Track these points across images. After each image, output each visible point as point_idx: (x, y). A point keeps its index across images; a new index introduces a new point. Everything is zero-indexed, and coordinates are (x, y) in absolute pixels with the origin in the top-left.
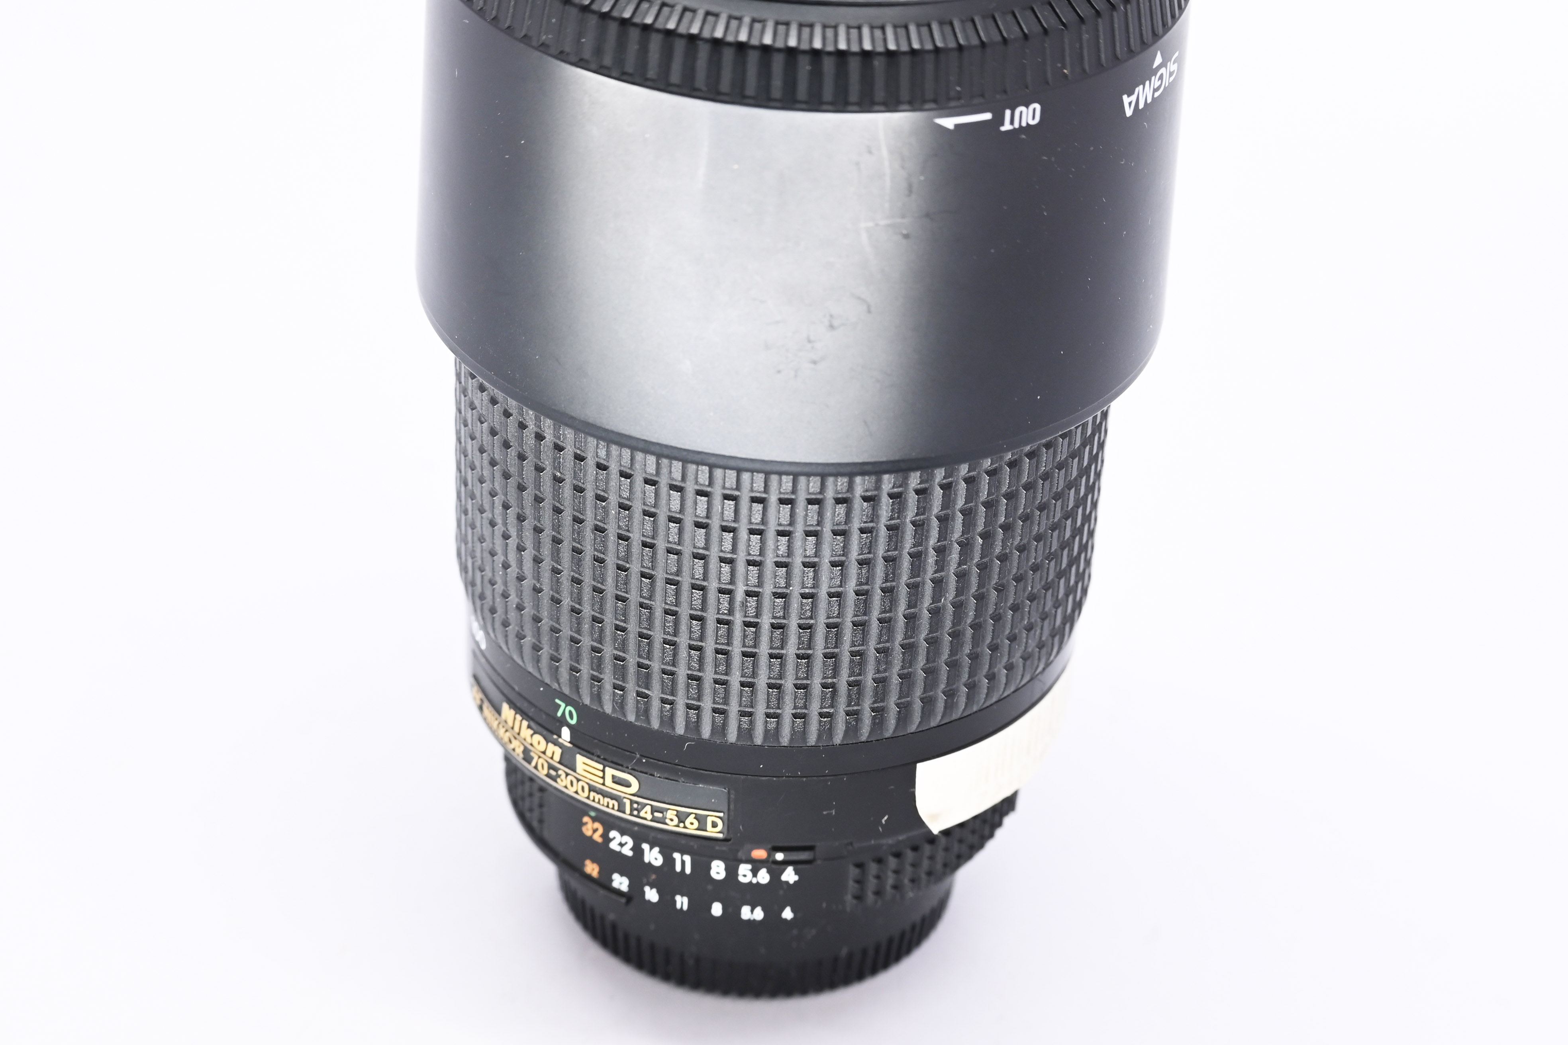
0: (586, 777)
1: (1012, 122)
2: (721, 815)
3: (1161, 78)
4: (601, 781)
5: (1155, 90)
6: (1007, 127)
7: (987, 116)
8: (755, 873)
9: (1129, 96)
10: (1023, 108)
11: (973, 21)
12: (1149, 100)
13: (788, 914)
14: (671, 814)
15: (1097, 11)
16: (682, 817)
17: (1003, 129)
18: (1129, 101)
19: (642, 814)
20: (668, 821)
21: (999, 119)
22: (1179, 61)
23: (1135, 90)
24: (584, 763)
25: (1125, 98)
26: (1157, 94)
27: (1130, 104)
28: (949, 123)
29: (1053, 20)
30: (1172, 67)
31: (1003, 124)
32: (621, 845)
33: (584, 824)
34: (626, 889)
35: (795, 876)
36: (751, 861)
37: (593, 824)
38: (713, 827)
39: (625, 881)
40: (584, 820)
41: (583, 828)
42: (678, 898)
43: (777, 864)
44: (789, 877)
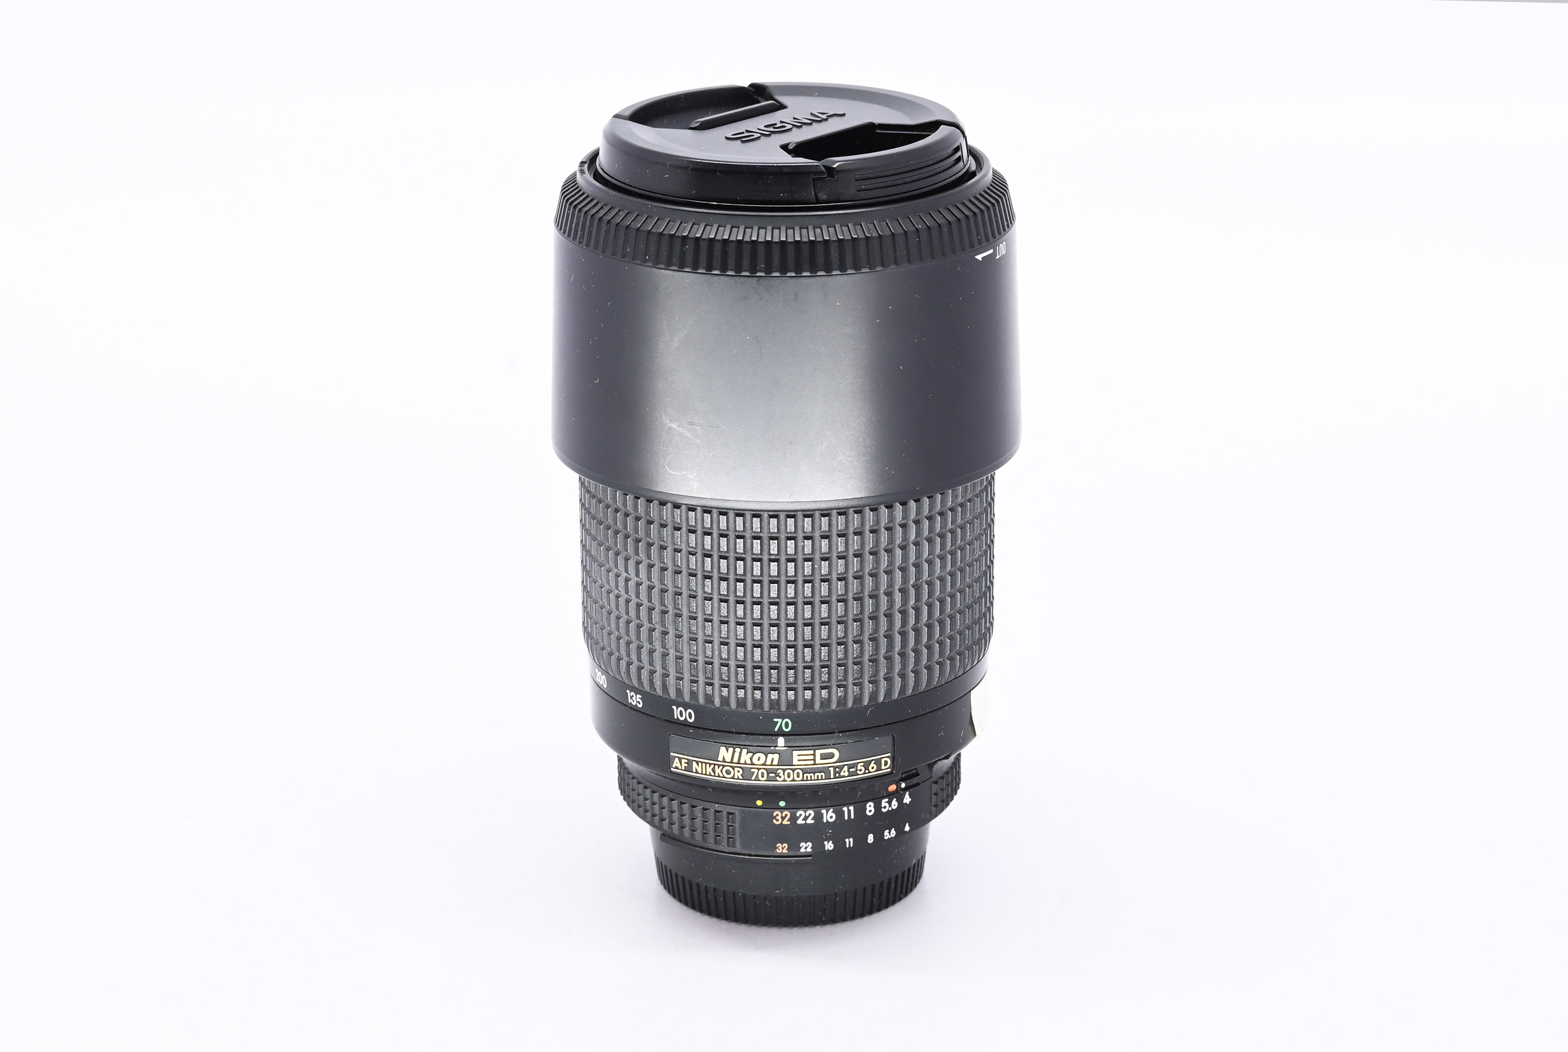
0: (801, 765)
2: (889, 754)
4: (812, 762)
8: (890, 803)
13: (907, 828)
14: (860, 766)
16: (866, 765)
19: (842, 774)
20: (858, 772)
24: (798, 755)
32: (806, 818)
33: (775, 818)
34: (811, 850)
35: (910, 798)
36: (888, 796)
37: (782, 814)
38: (885, 766)
39: (810, 844)
40: (775, 815)
41: (774, 821)
42: (847, 840)
43: (902, 792)
44: (907, 800)
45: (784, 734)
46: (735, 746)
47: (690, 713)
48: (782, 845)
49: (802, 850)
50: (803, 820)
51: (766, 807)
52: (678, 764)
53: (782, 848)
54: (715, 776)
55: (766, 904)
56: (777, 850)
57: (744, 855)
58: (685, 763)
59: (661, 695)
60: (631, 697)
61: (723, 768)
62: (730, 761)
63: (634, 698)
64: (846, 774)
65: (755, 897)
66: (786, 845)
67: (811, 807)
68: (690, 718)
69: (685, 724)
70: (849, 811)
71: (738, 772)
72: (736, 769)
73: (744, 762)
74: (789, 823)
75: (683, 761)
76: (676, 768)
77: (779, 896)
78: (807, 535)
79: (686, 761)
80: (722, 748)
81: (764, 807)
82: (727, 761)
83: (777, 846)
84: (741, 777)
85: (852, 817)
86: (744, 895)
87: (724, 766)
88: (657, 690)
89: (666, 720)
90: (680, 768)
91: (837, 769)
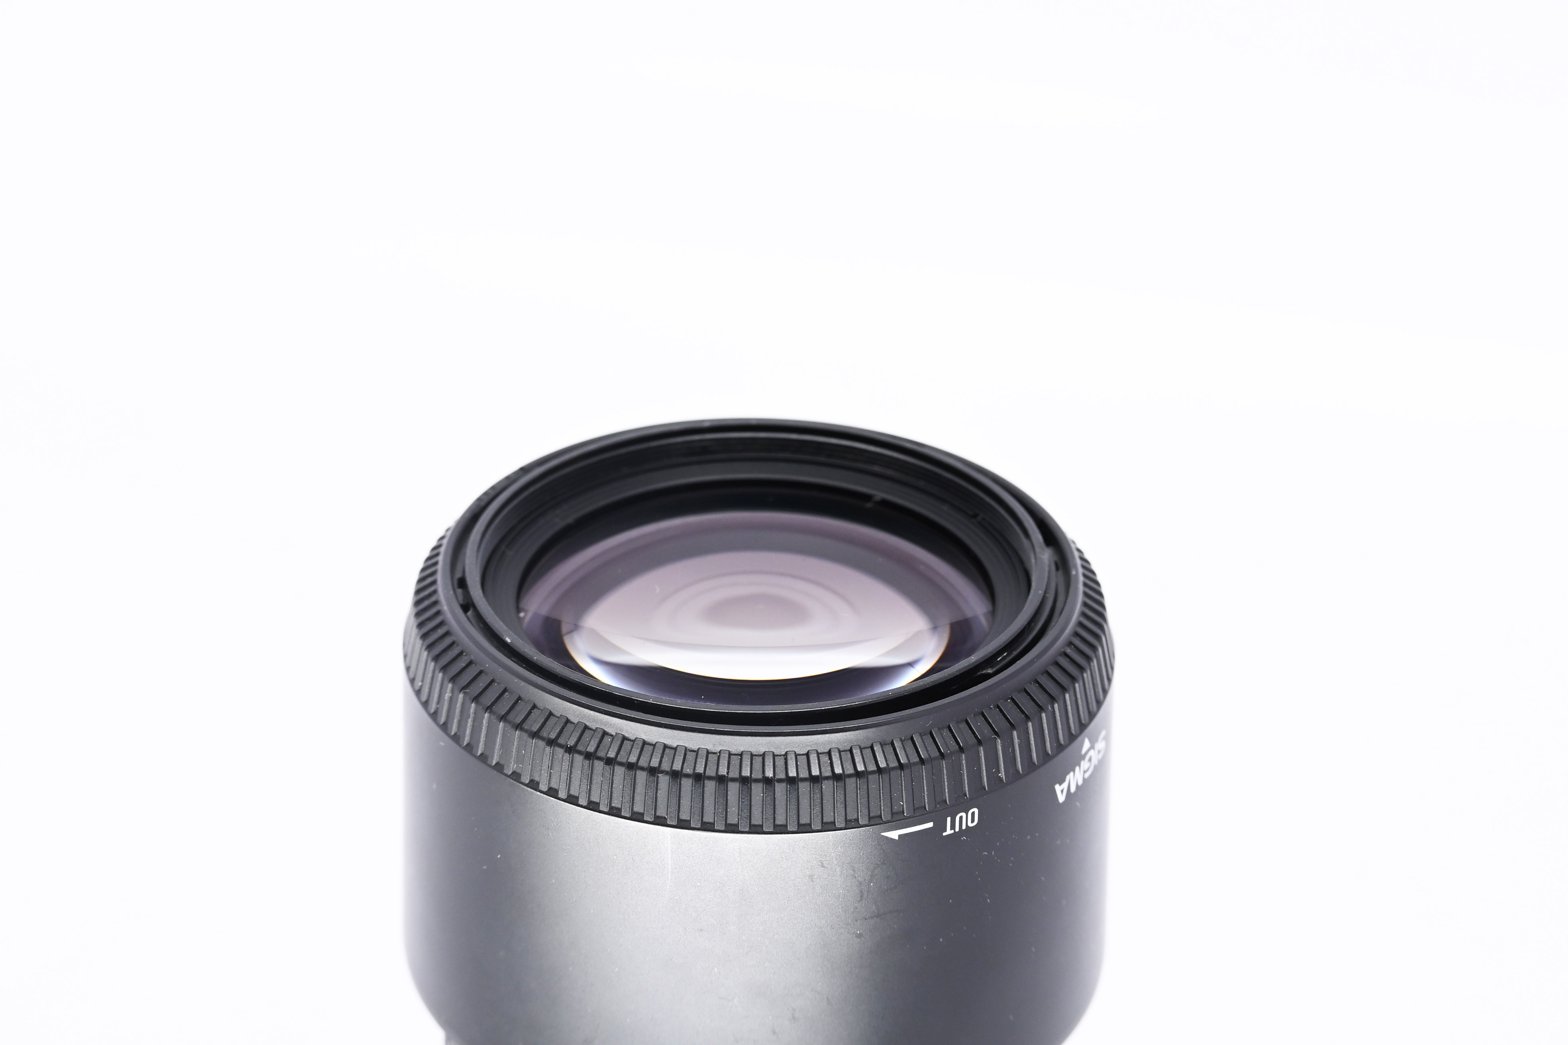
1: (953, 827)
3: (1090, 760)
5: (1085, 772)
6: (949, 832)
7: (930, 825)
9: (1060, 785)
10: (962, 814)
11: (912, 739)
12: (1080, 783)
15: (1026, 716)
17: (945, 834)
18: (1061, 789)
21: (941, 827)
22: (1107, 739)
23: (1065, 778)
25: (1058, 788)
26: (1087, 775)
27: (1062, 791)
28: (894, 835)
29: (987, 730)
30: (1100, 745)
31: (944, 830)
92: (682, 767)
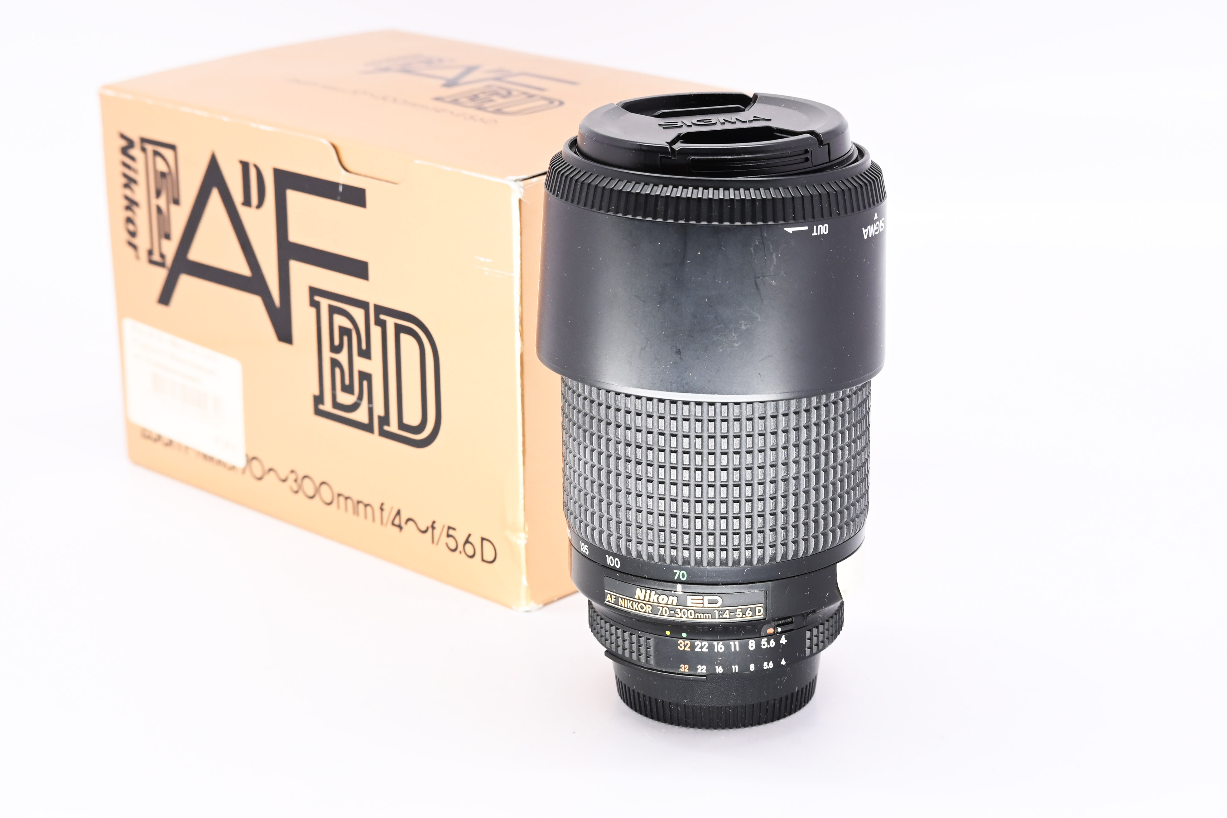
0: (693, 607)
1: (817, 232)
2: (762, 605)
3: (878, 226)
4: (701, 605)
5: (875, 231)
6: (815, 234)
7: (806, 228)
8: (768, 642)
9: (865, 229)
10: (821, 226)
12: (873, 235)
13: (783, 662)
14: (738, 612)
16: (744, 612)
17: (813, 235)
19: (724, 616)
20: (737, 616)
21: (811, 230)
23: (867, 227)
24: (692, 599)
25: (863, 229)
26: (877, 233)
27: (866, 232)
28: (790, 230)
31: (813, 233)
32: (702, 647)
33: (679, 645)
34: (705, 672)
35: (786, 639)
36: (767, 636)
37: (684, 642)
38: (759, 613)
39: (704, 667)
40: (679, 643)
41: (679, 647)
42: (733, 667)
43: (778, 635)
44: (783, 641)
45: (682, 583)
46: (647, 589)
47: (617, 561)
48: (684, 665)
49: (699, 671)
50: (700, 648)
51: (673, 636)
52: (610, 599)
53: (684, 668)
54: (633, 610)
55: (678, 709)
56: (681, 669)
57: (657, 670)
58: (614, 598)
59: (599, 546)
60: (583, 546)
61: (638, 604)
62: (643, 599)
63: (584, 547)
64: (728, 616)
65: (670, 703)
66: (686, 666)
67: (706, 639)
68: (617, 565)
69: (613, 569)
70: (735, 645)
71: (649, 608)
72: (648, 606)
73: (652, 601)
74: (689, 650)
75: (613, 597)
76: (608, 601)
77: (687, 704)
78: (698, 434)
79: (615, 597)
80: (638, 589)
81: (671, 636)
82: (641, 599)
83: (681, 666)
84: (651, 612)
85: (738, 650)
86: (663, 702)
87: (639, 603)
88: (596, 542)
89: (602, 565)
90: (611, 602)
91: (721, 612)
92: (692, 195)
